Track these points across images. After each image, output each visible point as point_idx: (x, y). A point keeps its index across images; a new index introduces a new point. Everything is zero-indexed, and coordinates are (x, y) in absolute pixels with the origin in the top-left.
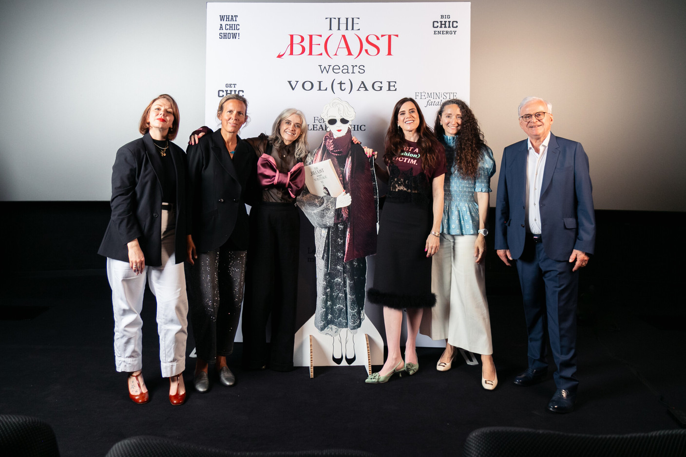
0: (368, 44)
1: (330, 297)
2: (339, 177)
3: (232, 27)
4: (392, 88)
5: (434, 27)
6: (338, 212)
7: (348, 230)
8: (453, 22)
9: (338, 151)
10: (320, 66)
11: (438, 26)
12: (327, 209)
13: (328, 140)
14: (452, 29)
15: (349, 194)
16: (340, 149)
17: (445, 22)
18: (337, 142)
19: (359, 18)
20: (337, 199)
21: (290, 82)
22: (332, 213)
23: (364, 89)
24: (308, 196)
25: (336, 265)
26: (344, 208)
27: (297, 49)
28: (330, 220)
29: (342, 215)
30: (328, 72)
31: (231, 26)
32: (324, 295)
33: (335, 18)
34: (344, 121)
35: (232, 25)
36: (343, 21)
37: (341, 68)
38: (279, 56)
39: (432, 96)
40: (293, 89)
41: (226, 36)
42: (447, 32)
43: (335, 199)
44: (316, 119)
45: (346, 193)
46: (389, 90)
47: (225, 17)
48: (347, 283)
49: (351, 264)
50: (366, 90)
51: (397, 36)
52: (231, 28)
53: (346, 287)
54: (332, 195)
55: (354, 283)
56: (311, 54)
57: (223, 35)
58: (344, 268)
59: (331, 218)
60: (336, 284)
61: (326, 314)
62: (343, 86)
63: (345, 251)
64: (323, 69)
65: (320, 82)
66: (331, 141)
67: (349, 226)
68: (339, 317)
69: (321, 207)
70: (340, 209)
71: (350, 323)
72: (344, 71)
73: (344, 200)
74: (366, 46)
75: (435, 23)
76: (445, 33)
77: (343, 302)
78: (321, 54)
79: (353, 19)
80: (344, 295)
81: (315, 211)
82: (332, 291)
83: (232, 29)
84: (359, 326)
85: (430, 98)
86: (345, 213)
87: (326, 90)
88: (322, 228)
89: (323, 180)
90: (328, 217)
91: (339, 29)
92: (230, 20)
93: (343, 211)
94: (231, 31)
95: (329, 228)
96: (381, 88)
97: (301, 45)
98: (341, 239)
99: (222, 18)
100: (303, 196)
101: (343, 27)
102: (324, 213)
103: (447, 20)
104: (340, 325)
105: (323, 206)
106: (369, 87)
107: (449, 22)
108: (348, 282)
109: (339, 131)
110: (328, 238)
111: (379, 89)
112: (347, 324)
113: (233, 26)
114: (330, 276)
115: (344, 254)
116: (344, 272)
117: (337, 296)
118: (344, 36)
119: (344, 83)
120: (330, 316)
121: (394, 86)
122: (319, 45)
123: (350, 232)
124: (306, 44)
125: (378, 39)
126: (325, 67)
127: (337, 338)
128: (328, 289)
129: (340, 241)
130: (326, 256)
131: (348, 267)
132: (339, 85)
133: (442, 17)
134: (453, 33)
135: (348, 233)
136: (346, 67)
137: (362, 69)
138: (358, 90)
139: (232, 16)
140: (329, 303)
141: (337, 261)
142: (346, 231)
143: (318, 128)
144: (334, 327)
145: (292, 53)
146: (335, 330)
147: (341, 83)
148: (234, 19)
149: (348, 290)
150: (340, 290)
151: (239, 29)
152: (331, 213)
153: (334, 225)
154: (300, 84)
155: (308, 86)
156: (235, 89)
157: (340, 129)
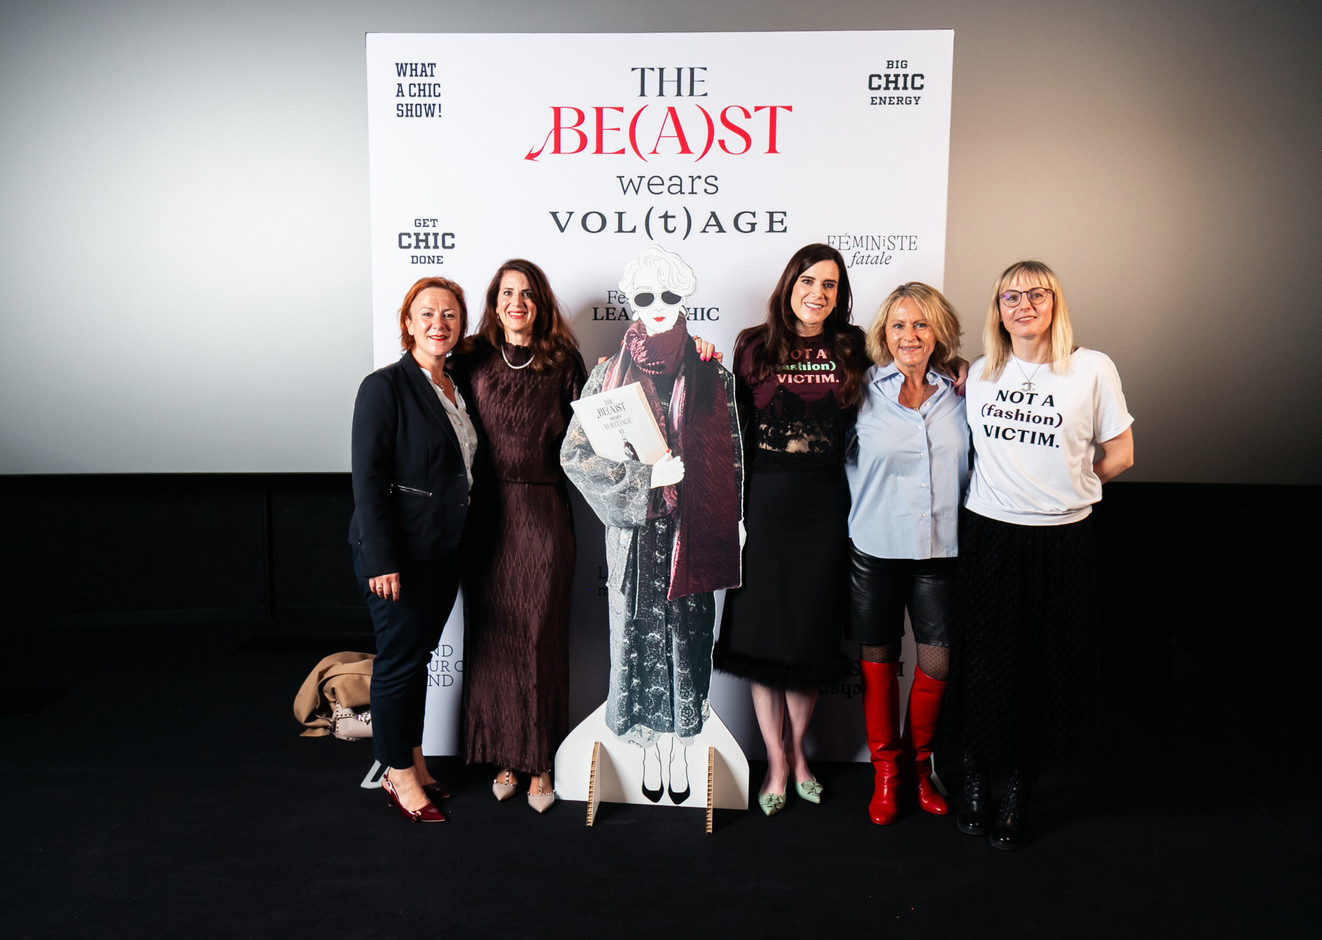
0: (724, 127)
1: (637, 670)
2: (658, 421)
3: (424, 90)
4: (777, 227)
5: (871, 88)
6: (656, 496)
7: (677, 534)
8: (914, 76)
9: (656, 365)
10: (620, 177)
11: (880, 87)
12: (633, 489)
13: (635, 341)
14: (910, 92)
15: (678, 458)
16: (660, 361)
17: (897, 76)
18: (655, 344)
19: (705, 69)
20: (654, 468)
21: (554, 214)
22: (643, 497)
23: (717, 229)
24: (591, 459)
25: (650, 606)
26: (669, 487)
27: (570, 140)
28: (638, 514)
29: (665, 502)
30: (637, 192)
31: (422, 87)
32: (624, 665)
33: (653, 69)
34: (670, 298)
35: (424, 85)
36: (670, 75)
37: (667, 183)
38: (531, 156)
39: (865, 245)
40: (562, 230)
41: (411, 110)
42: (900, 100)
43: (649, 468)
44: (612, 294)
45: (674, 455)
46: (771, 230)
47: (409, 66)
48: (674, 644)
49: (683, 605)
50: (721, 230)
51: (789, 108)
52: (422, 93)
53: (671, 651)
54: (643, 460)
55: (688, 643)
56: (599, 150)
57: (404, 109)
58: (668, 611)
59: (641, 508)
60: (651, 644)
61: (630, 704)
62: (671, 223)
63: (669, 578)
64: (627, 186)
65: (620, 215)
66: (642, 342)
67: (678, 525)
68: (656, 709)
69: (619, 484)
70: (660, 490)
71: (679, 724)
72: (673, 189)
73: (669, 471)
74: (721, 132)
75: (873, 78)
76: (895, 101)
77: (665, 680)
78: (622, 151)
79: (692, 70)
80: (666, 667)
81: (607, 494)
82: (642, 657)
83: (425, 96)
84: (698, 730)
85: (859, 249)
86: (671, 498)
87: (634, 231)
88: (621, 528)
89: (624, 427)
90: (634, 505)
91: (661, 94)
92: (419, 73)
93: (666, 493)
94: (422, 100)
95: (636, 529)
96: (753, 225)
97: (577, 131)
98: (661, 553)
99: (401, 69)
100: (581, 461)
101: (670, 88)
102: (625, 498)
103: (901, 71)
104: (658, 726)
105: (623, 483)
106: (727, 224)
107: (906, 76)
108: (675, 640)
109: (659, 319)
110: (633, 548)
111: (749, 228)
112: (672, 724)
113: (427, 87)
114: (637, 627)
115: (668, 584)
116: (667, 622)
117: (653, 668)
118: (672, 110)
119: (674, 217)
120: (637, 708)
121: (782, 222)
122: (618, 129)
123: (680, 538)
124: (589, 128)
125: (747, 115)
126: (631, 181)
127: (651, 751)
128: (633, 652)
129: (659, 557)
130: (628, 585)
131: (676, 610)
132: (663, 219)
133: (890, 64)
134: (914, 101)
135: (676, 540)
136: (676, 181)
137: (712, 185)
138: (704, 231)
139: (423, 65)
140: (635, 681)
141: (652, 597)
142: (672, 536)
143: (617, 315)
144: (645, 729)
145: (557, 150)
146: (647, 736)
147: (666, 217)
148: (429, 73)
149: (675, 656)
150: (658, 657)
151: (439, 95)
152: (641, 498)
153: (647, 523)
154: (577, 219)
155: (594, 222)
156: (435, 230)
157: (660, 316)
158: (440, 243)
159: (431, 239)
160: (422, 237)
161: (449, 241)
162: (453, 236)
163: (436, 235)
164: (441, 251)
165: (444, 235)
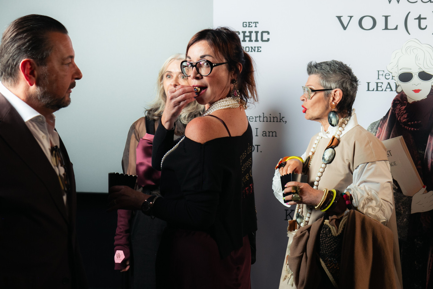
6: (414, 219)
9: (414, 124)
12: (398, 214)
13: (398, 107)
15: (431, 192)
16: (418, 121)
18: (414, 109)
20: (413, 199)
21: (339, 18)
22: (405, 220)
26: (425, 213)
28: (401, 232)
29: (422, 224)
30: (398, 2)
34: (425, 76)
40: (345, 28)
43: (410, 199)
44: (381, 73)
45: (427, 190)
54: (405, 192)
59: (404, 228)
62: (423, 23)
65: (386, 17)
66: (404, 107)
70: (416, 215)
73: (424, 201)
86: (426, 221)
87: (396, 28)
90: (398, 226)
93: (422, 218)
109: (417, 91)
119: (425, 18)
132: (417, 21)
135: (430, 254)
142: (428, 250)
143: (384, 87)
147: (419, 18)
152: (403, 221)
154: (355, 21)
155: (367, 23)
156: (256, 29)
157: (417, 89)
158: (259, 38)
159: (253, 35)
160: (247, 34)
161: (265, 36)
162: (268, 33)
163: (257, 32)
164: (260, 43)
165: (262, 33)
